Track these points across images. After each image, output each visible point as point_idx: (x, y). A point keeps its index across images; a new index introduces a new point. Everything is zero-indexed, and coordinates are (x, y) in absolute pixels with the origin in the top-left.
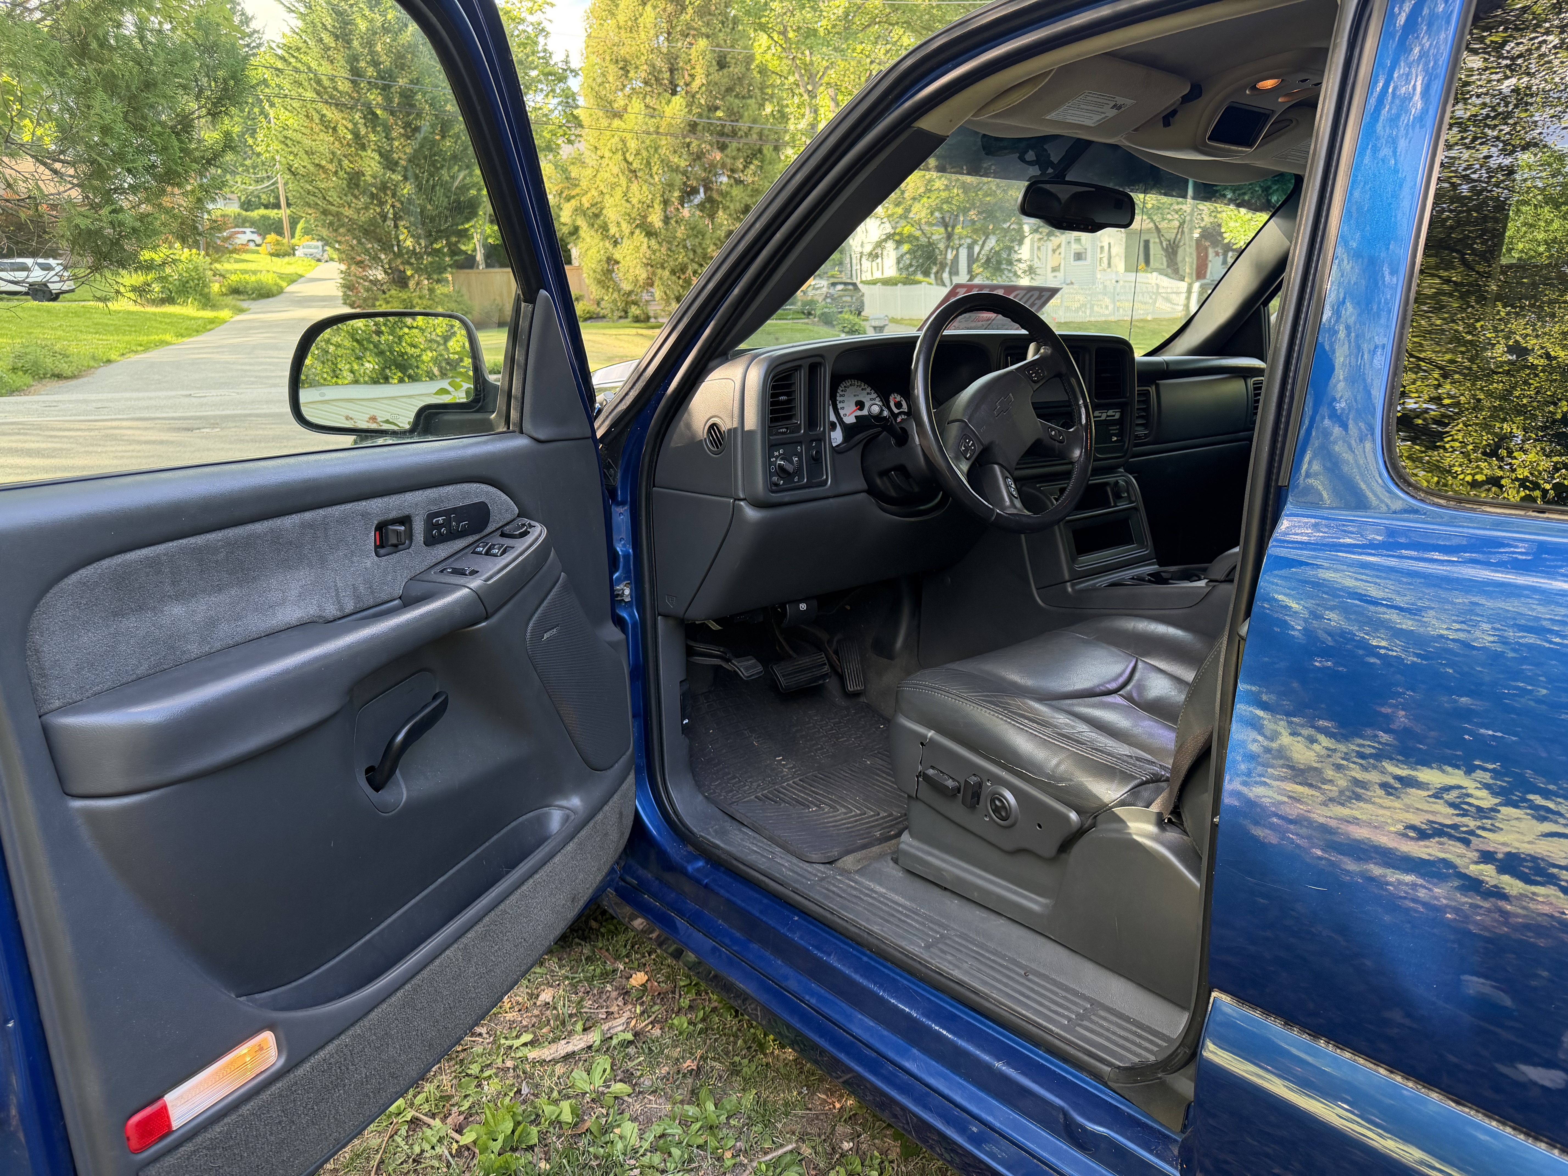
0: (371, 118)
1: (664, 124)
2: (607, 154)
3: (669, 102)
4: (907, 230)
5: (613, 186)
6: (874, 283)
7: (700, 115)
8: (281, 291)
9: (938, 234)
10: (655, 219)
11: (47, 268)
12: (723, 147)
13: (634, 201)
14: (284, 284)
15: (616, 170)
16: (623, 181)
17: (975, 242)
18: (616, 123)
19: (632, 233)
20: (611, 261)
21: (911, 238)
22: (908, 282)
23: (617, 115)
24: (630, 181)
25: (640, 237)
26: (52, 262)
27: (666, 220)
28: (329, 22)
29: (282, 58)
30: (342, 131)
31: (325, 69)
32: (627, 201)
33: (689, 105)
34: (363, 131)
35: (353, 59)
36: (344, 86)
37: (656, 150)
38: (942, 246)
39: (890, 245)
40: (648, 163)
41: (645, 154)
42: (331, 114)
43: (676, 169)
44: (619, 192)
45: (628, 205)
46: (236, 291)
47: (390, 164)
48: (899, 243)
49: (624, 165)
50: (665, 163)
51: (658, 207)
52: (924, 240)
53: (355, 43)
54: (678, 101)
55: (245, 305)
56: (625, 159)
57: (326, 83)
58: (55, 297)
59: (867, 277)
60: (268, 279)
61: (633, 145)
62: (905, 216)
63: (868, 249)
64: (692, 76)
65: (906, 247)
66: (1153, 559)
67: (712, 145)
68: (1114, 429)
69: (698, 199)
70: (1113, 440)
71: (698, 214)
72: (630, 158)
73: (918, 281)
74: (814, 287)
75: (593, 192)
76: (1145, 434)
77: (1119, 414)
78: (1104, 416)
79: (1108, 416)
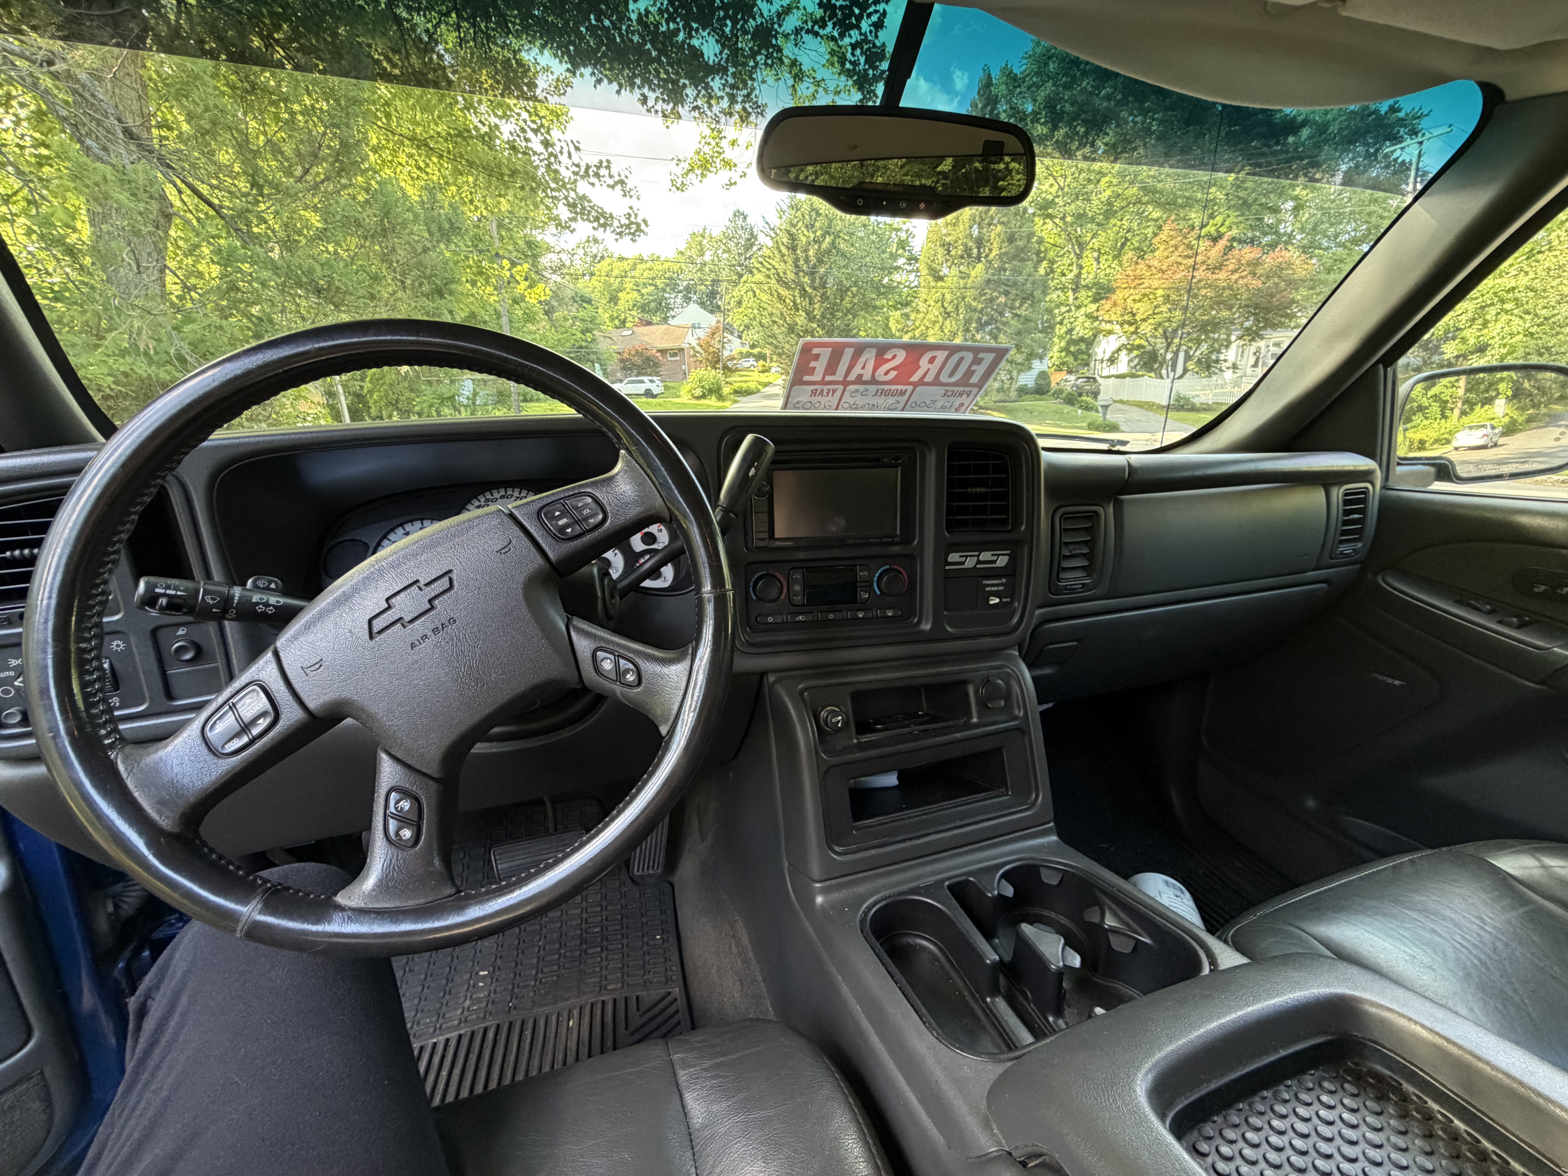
0: (804, 293)
1: (970, 281)
2: (932, 304)
3: (974, 267)
4: (1137, 342)
5: (934, 323)
6: (1109, 377)
7: (993, 275)
8: (758, 391)
9: (1160, 344)
11: (652, 381)
12: (1006, 294)
13: (946, 331)
14: (760, 387)
15: (936, 313)
16: (941, 319)
17: (1191, 348)
18: (940, 284)
21: (1140, 347)
22: (1133, 376)
23: (940, 279)
24: (945, 319)
26: (655, 378)
28: (785, 240)
29: (761, 263)
30: (788, 301)
31: (781, 267)
33: (987, 269)
34: (798, 301)
35: (797, 260)
36: (791, 276)
37: (964, 298)
38: (1162, 351)
39: (1124, 352)
40: (957, 307)
41: (955, 302)
42: (783, 292)
43: (975, 310)
44: (938, 326)
46: (736, 392)
47: (811, 318)
48: (1130, 351)
49: (942, 310)
50: (969, 307)
52: (1149, 348)
53: (799, 252)
54: (980, 267)
55: (738, 399)
56: (943, 306)
57: (782, 275)
58: (654, 396)
59: (1105, 373)
60: (753, 386)
61: (948, 297)
62: (1135, 332)
63: (1107, 356)
64: (990, 250)
65: (1135, 353)
66: (1048, 823)
67: (1000, 293)
68: (993, 584)
69: (988, 329)
70: (991, 602)
71: (988, 337)
72: (946, 305)
73: (1142, 376)
74: (1066, 381)
75: (923, 327)
76: (1083, 584)
77: (1007, 558)
78: (970, 563)
79: (979, 562)
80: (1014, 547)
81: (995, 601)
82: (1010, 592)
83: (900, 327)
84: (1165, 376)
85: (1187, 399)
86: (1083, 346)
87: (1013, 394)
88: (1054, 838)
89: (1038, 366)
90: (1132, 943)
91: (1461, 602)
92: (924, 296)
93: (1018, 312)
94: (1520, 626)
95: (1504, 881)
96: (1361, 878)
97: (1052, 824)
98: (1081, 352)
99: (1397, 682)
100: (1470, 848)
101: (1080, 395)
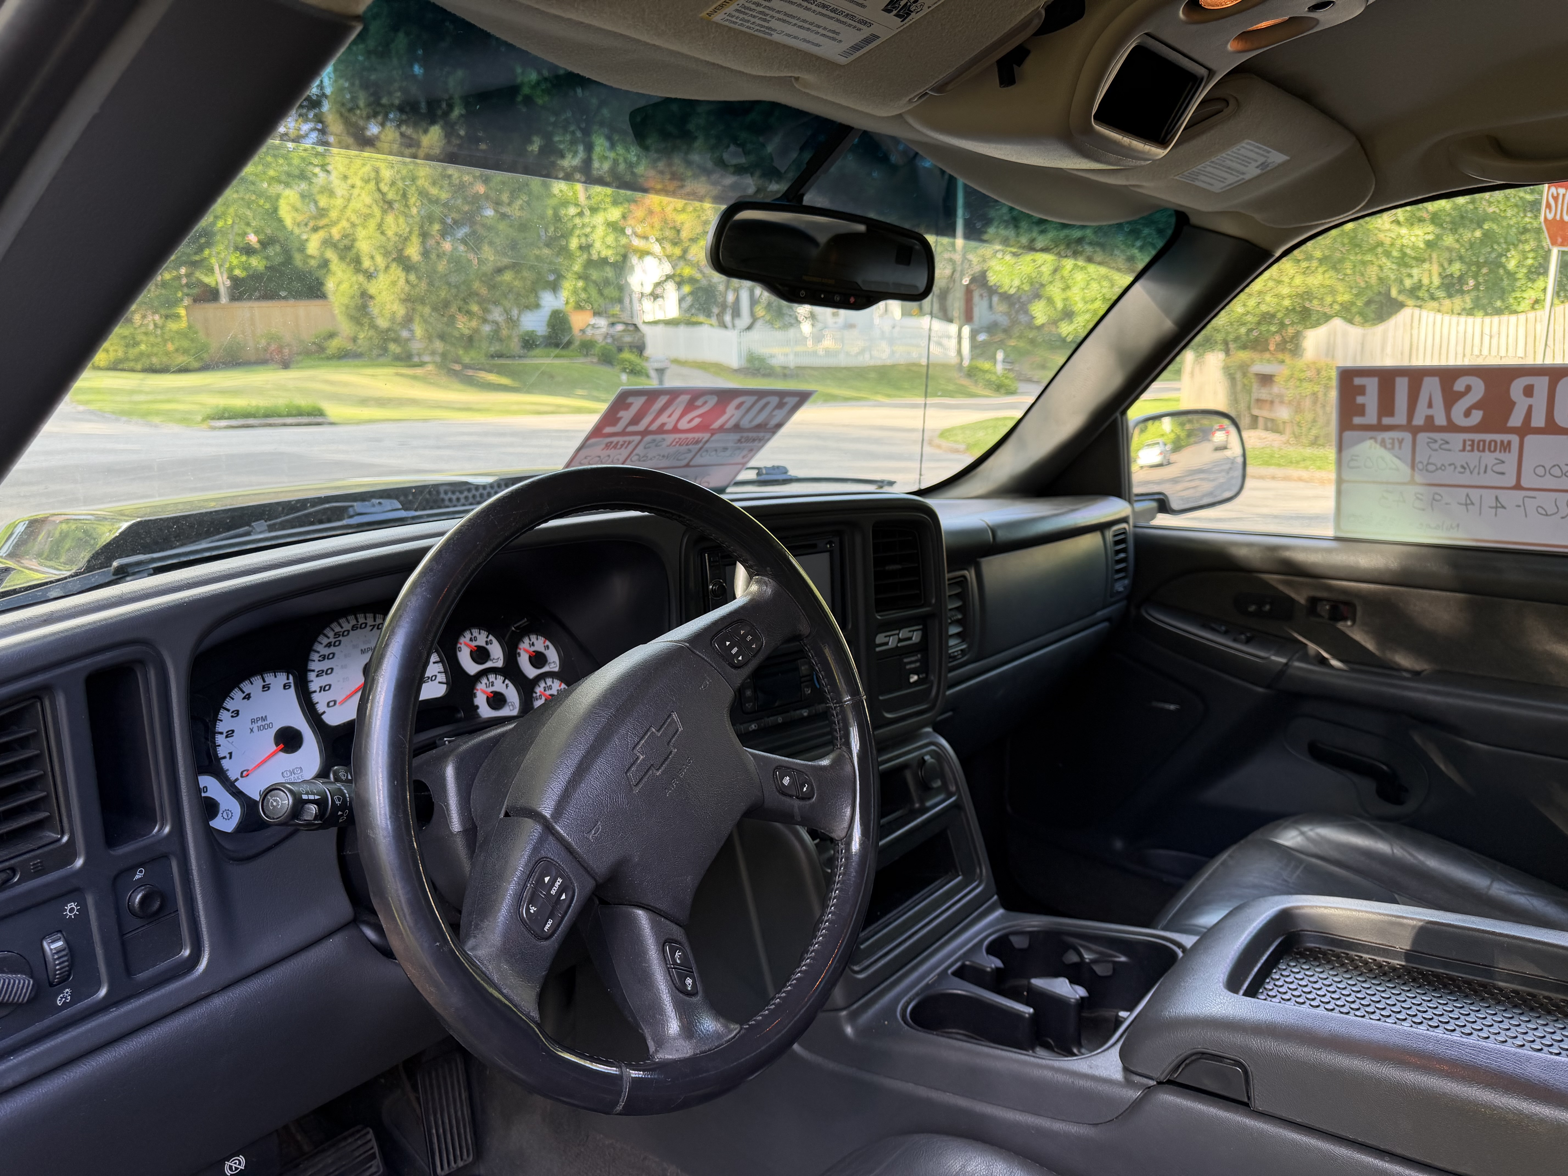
2: (359, 183)
4: (687, 271)
5: (367, 217)
6: (656, 323)
7: (461, 146)
10: (413, 251)
12: (486, 180)
13: (390, 233)
15: (368, 200)
16: (377, 212)
18: (368, 151)
19: (387, 267)
20: (365, 296)
21: (692, 280)
22: (690, 323)
23: (370, 143)
24: (384, 212)
25: (397, 272)
27: (426, 254)
32: (383, 233)
33: (451, 135)
37: (414, 179)
39: (670, 287)
40: (404, 196)
41: (400, 186)
43: (436, 201)
44: (372, 224)
45: (383, 238)
48: (679, 284)
49: (378, 196)
50: (423, 194)
51: (415, 240)
52: (704, 282)
54: (438, 130)
56: (379, 190)
59: (649, 318)
61: (387, 175)
62: (683, 257)
63: (648, 289)
64: (451, 105)
65: (687, 289)
66: (993, 896)
67: (475, 177)
68: (912, 661)
69: (461, 233)
70: (912, 680)
71: (462, 248)
72: (385, 188)
73: (701, 323)
74: (593, 326)
75: (344, 223)
76: (962, 650)
77: (920, 633)
78: (892, 642)
79: (900, 640)
80: (923, 621)
81: (914, 678)
82: (924, 669)
83: (300, 218)
84: (729, 324)
85: (761, 360)
86: (609, 273)
87: (515, 345)
88: (1000, 912)
89: (549, 302)
90: (1110, 966)
91: (1205, 626)
92: (342, 169)
93: (505, 210)
94: (1248, 641)
95: (1286, 853)
96: (1207, 879)
97: (995, 897)
98: (607, 282)
99: (1172, 707)
100: (1257, 835)
101: (620, 350)
